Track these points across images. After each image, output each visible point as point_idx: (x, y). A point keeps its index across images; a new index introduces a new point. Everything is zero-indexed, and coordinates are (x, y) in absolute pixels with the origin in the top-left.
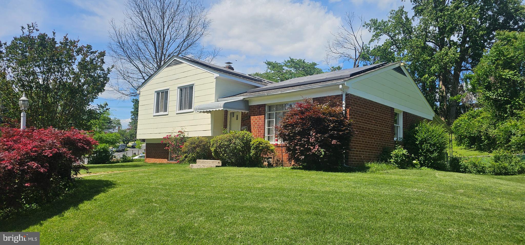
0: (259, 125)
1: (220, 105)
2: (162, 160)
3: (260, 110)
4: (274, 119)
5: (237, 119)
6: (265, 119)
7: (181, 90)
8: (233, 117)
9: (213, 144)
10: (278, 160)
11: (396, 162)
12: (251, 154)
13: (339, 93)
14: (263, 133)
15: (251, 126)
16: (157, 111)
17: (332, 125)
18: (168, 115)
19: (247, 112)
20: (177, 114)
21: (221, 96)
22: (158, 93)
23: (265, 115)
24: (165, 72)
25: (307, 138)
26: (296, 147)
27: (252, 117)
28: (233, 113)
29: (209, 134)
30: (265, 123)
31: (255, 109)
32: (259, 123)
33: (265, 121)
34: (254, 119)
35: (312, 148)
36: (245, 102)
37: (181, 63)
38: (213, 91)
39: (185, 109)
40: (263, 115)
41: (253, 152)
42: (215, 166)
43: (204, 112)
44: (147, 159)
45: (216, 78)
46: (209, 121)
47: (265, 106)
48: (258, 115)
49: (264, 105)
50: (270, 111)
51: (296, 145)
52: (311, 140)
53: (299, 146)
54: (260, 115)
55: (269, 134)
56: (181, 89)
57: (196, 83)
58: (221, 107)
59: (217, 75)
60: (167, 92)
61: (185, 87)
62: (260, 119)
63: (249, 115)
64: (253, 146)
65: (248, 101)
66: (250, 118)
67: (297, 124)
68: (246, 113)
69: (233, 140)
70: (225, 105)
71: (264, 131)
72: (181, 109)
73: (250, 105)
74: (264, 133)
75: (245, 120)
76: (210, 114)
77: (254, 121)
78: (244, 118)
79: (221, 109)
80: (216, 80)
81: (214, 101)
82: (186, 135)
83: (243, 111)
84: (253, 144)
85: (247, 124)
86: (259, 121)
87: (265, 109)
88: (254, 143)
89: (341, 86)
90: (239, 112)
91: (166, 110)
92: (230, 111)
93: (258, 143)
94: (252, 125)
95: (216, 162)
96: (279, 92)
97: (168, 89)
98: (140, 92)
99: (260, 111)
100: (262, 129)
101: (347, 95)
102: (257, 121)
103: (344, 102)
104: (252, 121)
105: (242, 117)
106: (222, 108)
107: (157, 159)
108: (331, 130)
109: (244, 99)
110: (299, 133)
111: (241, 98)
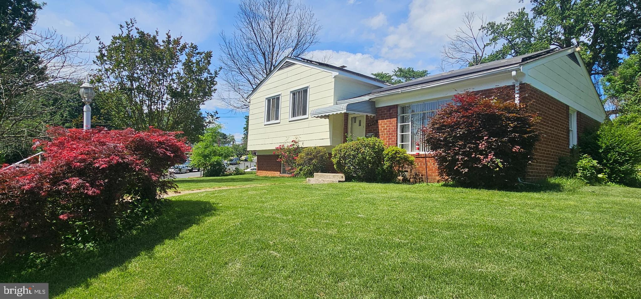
0: (389, 131)
1: (342, 108)
2: (274, 172)
3: (391, 112)
4: (410, 123)
5: (360, 125)
6: (397, 123)
7: (294, 94)
8: (355, 122)
9: (336, 155)
10: (416, 174)
11: (586, 177)
12: (385, 167)
13: (510, 83)
14: (395, 141)
15: (379, 132)
16: (268, 120)
17: (511, 125)
18: (280, 123)
19: (373, 115)
20: (289, 122)
21: (340, 97)
22: (269, 100)
23: (397, 118)
24: (277, 76)
25: (474, 144)
26: (457, 157)
27: (380, 122)
28: (355, 118)
29: (328, 143)
30: (397, 128)
31: (384, 112)
32: (389, 129)
33: (397, 125)
34: (383, 124)
35: (482, 157)
36: (372, 103)
37: (294, 64)
38: (332, 94)
39: (298, 115)
40: (394, 118)
41: (387, 164)
42: (338, 180)
43: (322, 117)
44: (259, 171)
45: (335, 77)
46: (328, 127)
47: (397, 107)
48: (388, 119)
49: (396, 106)
50: (403, 113)
51: (457, 154)
52: (480, 146)
53: (462, 155)
54: (391, 118)
55: (402, 142)
56: (294, 93)
57: (311, 85)
58: (344, 109)
59: (336, 73)
60: (278, 99)
61: (299, 91)
62: (391, 124)
63: (375, 119)
64: (387, 156)
65: (375, 102)
66: (378, 122)
67: (458, 124)
68: (372, 117)
69: (361, 149)
70: (349, 107)
71: (397, 139)
72: (294, 115)
73: (377, 106)
74: (397, 141)
75: (371, 125)
76: (327, 120)
77: (383, 127)
78: (370, 123)
79: (343, 112)
80: (335, 80)
81: (332, 104)
82: (301, 145)
83: (369, 115)
84: (388, 154)
85: (374, 130)
86: (389, 126)
87: (397, 110)
88: (389, 152)
89: (514, 73)
90: (362, 115)
91: (277, 118)
92: (352, 114)
93: (394, 152)
95: (338, 176)
96: (419, 87)
97: (280, 95)
98: (250, 100)
99: (390, 114)
100: (394, 136)
101: (521, 84)
102: (387, 126)
103: (517, 96)
104: (380, 126)
105: (366, 121)
106: (345, 111)
107: (269, 172)
108: (512, 132)
109: (370, 99)
110: (461, 138)
111: (366, 98)
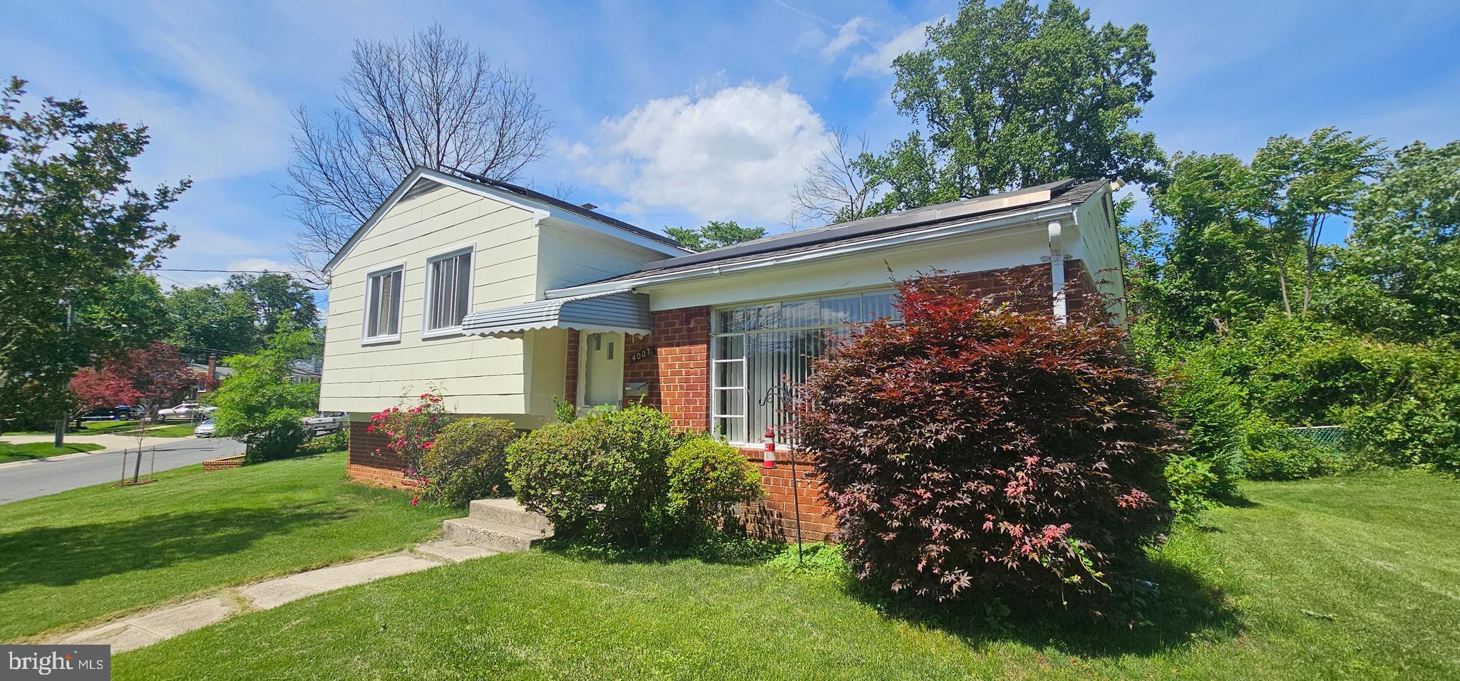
0: (687, 381)
1: (547, 316)
2: (390, 472)
3: (691, 326)
4: (744, 360)
5: (611, 356)
6: (708, 357)
7: (437, 266)
8: (598, 348)
10: (763, 511)
12: (671, 510)
13: (1033, 257)
14: (704, 409)
15: (658, 380)
16: (373, 332)
18: (399, 342)
19: (643, 333)
20: (424, 340)
21: (554, 279)
22: (375, 277)
23: (708, 343)
24: (399, 215)
25: (986, 479)
26: (925, 524)
27: (662, 351)
28: (598, 337)
29: (517, 406)
30: (708, 373)
31: (673, 324)
32: (687, 373)
33: (708, 365)
34: (669, 358)
35: (1017, 530)
36: (639, 299)
37: (439, 185)
38: (532, 265)
39: (446, 324)
40: (702, 343)
41: (677, 501)
42: (529, 540)
43: (500, 335)
44: (354, 466)
45: (541, 223)
46: (518, 363)
47: (708, 314)
48: (683, 345)
49: (705, 311)
50: (725, 331)
51: (925, 512)
52: (1010, 490)
53: (943, 518)
54: (691, 343)
55: (724, 411)
56: (436, 263)
57: (479, 243)
58: (552, 317)
59: (542, 213)
60: (398, 276)
61: (447, 258)
62: (691, 359)
63: (650, 342)
64: (678, 475)
65: (648, 295)
66: (655, 353)
68: (641, 338)
69: (593, 453)
70: (567, 311)
71: (708, 401)
72: (435, 324)
73: (653, 309)
74: (708, 408)
75: (637, 361)
76: (519, 342)
77: (671, 366)
78: (635, 354)
79: (549, 325)
80: (541, 231)
81: (533, 298)
82: (449, 407)
83: (632, 332)
85: (646, 374)
86: (687, 366)
87: (709, 323)
89: (1054, 229)
90: (617, 334)
91: (394, 329)
92: (587, 329)
94: (662, 379)
96: (768, 261)
97: (402, 266)
98: (331, 277)
99: (690, 330)
100: (700, 395)
102: (681, 366)
104: (662, 365)
105: (626, 348)
106: (556, 323)
107: (377, 470)
109: (634, 289)
111: (624, 285)
